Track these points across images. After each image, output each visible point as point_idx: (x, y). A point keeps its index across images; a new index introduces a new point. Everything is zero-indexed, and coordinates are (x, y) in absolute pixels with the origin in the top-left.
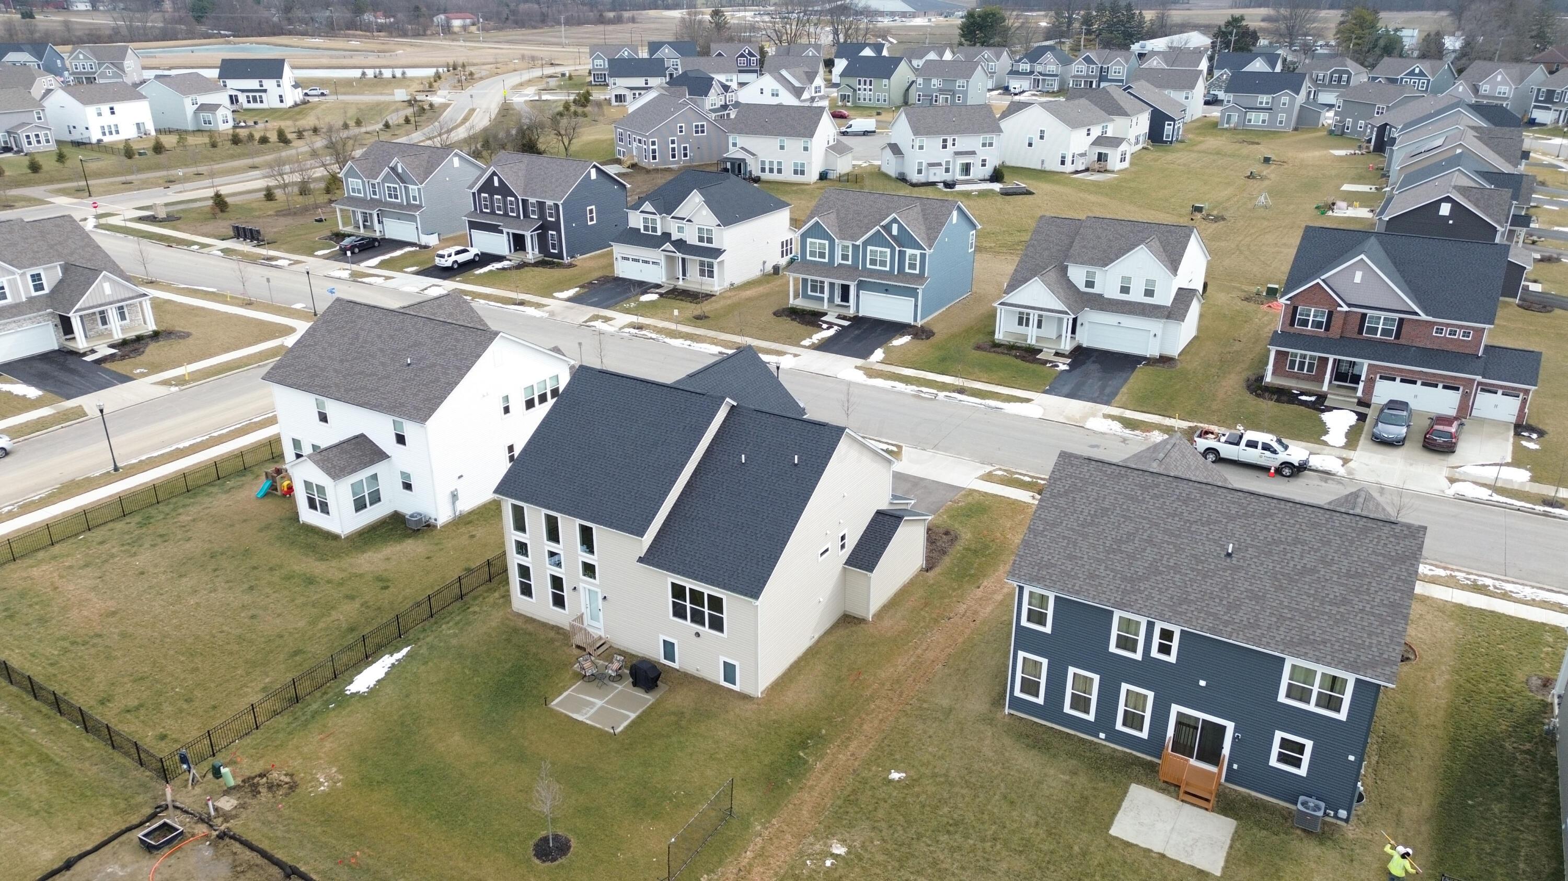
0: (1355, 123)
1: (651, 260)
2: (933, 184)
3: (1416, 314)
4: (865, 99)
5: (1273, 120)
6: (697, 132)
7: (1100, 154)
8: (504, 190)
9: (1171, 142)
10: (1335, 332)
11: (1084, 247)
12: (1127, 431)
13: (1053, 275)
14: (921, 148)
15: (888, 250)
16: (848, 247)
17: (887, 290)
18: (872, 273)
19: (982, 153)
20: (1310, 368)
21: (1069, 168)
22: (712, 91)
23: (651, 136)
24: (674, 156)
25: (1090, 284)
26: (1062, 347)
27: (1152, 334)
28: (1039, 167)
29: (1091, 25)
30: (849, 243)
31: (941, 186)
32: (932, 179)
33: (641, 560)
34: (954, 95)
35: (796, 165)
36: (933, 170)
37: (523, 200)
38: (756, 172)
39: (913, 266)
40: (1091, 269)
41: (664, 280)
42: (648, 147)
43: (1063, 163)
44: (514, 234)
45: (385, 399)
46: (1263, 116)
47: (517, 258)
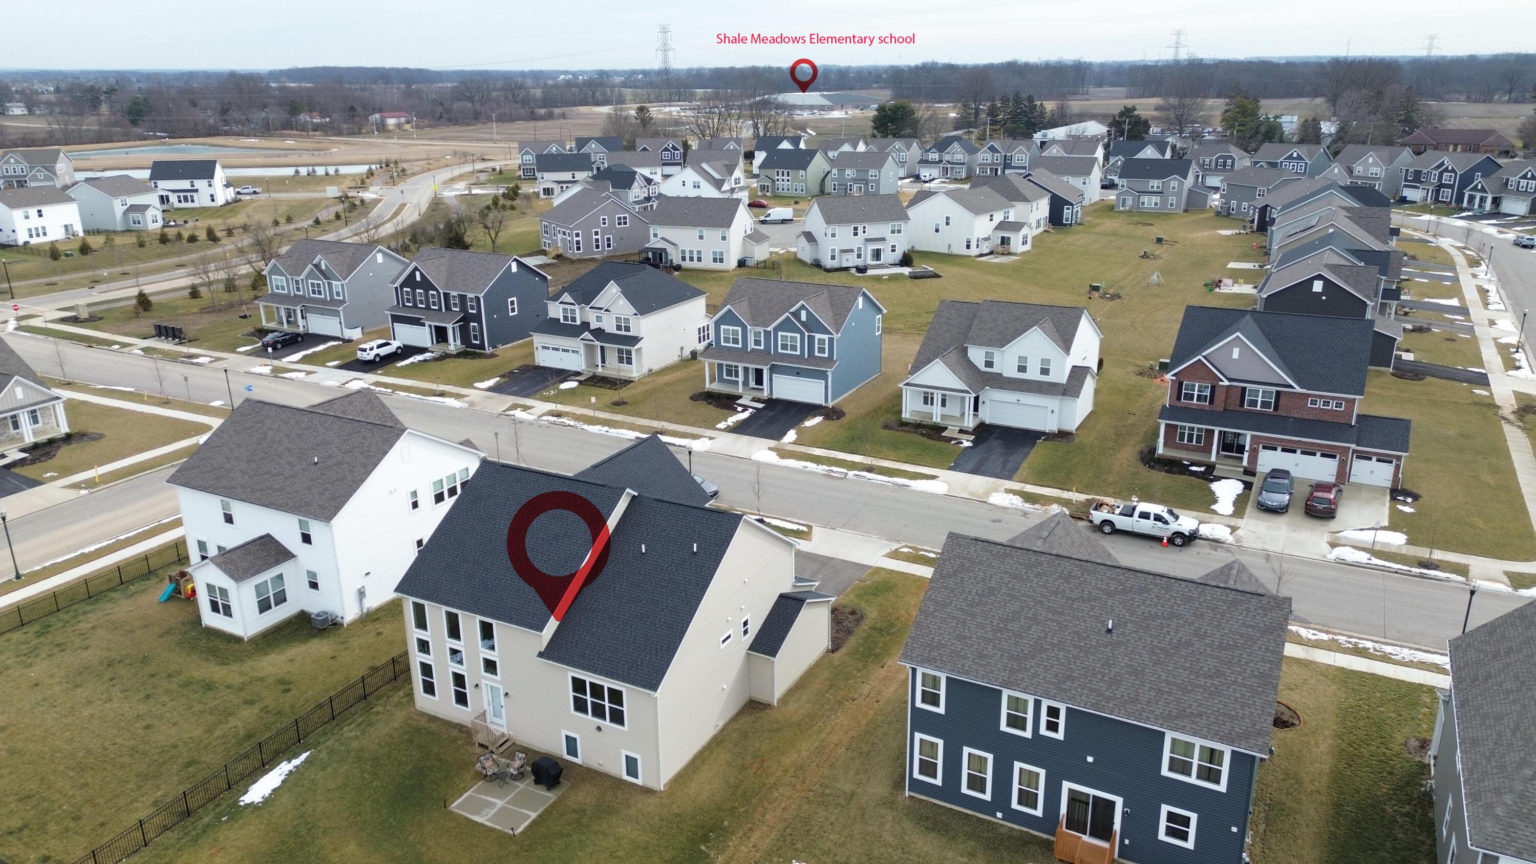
0: (1239, 206)
1: (571, 349)
2: (847, 269)
3: (1291, 387)
4: (783, 189)
5: (1164, 202)
6: (620, 224)
7: (1003, 238)
8: (426, 285)
9: (1071, 225)
10: (1219, 406)
11: (982, 329)
12: (1028, 505)
13: (954, 356)
14: (833, 235)
15: (798, 335)
16: (760, 333)
17: (798, 373)
18: (784, 357)
19: (892, 239)
20: (1198, 441)
21: (974, 251)
22: (636, 184)
23: (575, 228)
24: (597, 247)
25: (989, 364)
26: (966, 425)
27: (1050, 410)
28: (946, 251)
29: (997, 115)
30: (761, 330)
31: (853, 271)
32: (844, 265)
33: (541, 655)
34: (867, 184)
35: (715, 253)
36: (845, 256)
37: (444, 293)
38: (676, 260)
39: (821, 350)
40: (990, 350)
41: (583, 368)
42: (573, 239)
43: (968, 247)
44: (436, 327)
45: (291, 498)
46: (1155, 199)
47: (439, 349)
